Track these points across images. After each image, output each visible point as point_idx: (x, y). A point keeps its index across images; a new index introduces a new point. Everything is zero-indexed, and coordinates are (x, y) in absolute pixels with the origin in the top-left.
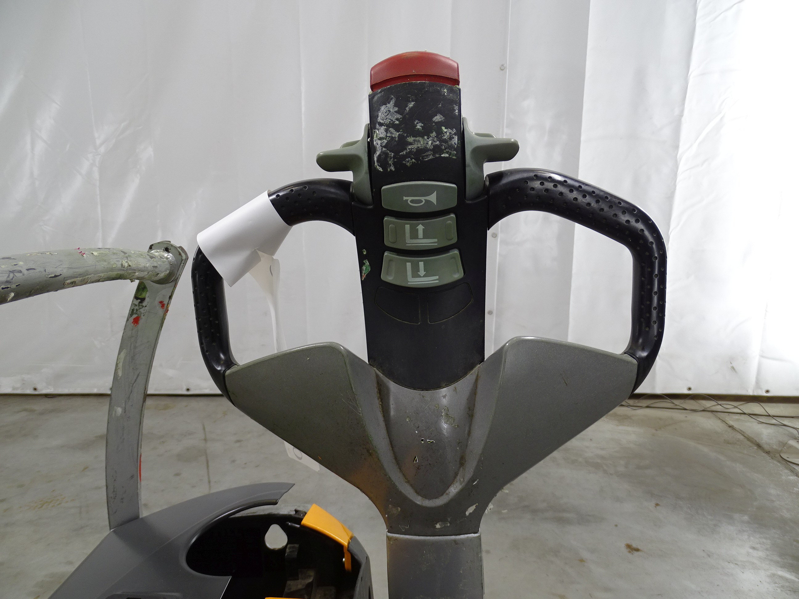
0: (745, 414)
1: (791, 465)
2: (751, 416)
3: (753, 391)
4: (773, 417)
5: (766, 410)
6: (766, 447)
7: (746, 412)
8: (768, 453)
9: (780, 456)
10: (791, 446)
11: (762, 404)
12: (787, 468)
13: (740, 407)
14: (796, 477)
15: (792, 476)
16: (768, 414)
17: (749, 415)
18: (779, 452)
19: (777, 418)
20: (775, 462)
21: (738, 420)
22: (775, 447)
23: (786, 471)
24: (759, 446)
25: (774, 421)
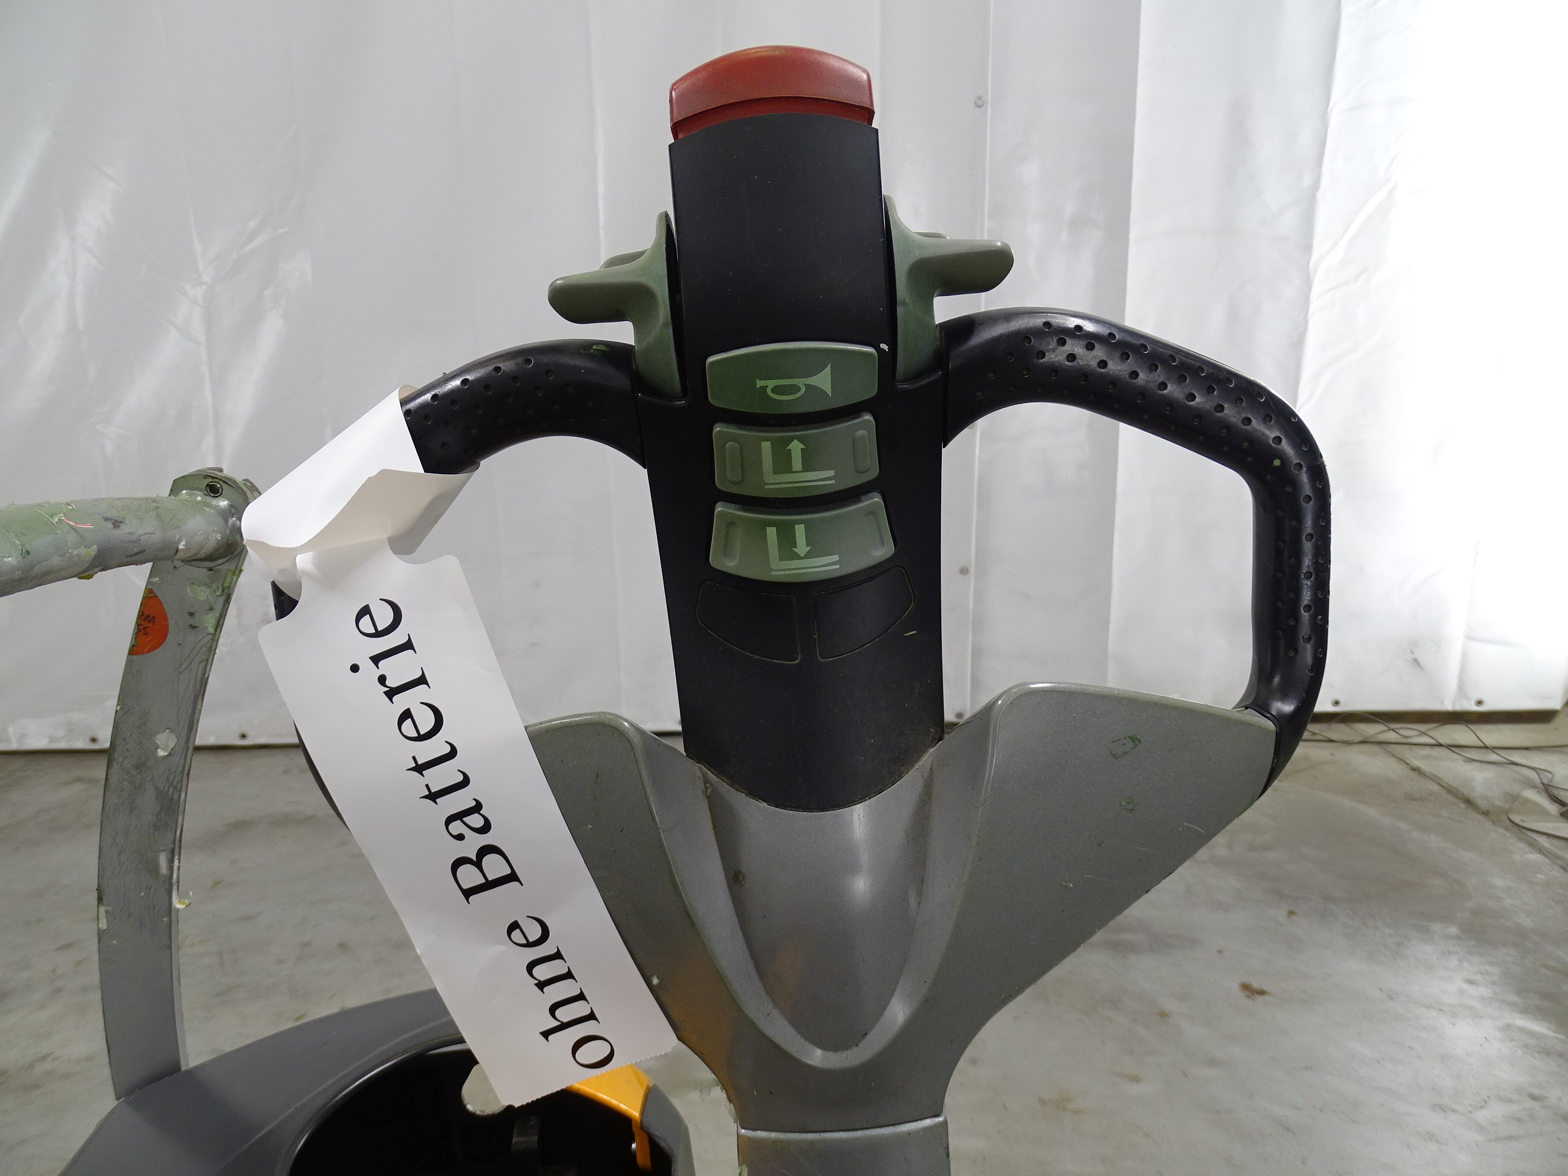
0: (1440, 745)
1: (1529, 833)
2: (1453, 749)
3: (1454, 704)
4: (1493, 749)
5: (1480, 737)
6: (1483, 804)
7: (1442, 741)
8: (1486, 813)
9: (1509, 818)
10: (1527, 801)
11: (1471, 726)
12: (1521, 840)
13: (1432, 733)
14: (1539, 856)
15: (1531, 853)
16: (1480, 744)
17: (1450, 747)
18: (1506, 812)
19: (1502, 753)
20: (1500, 830)
21: (1427, 757)
22: (1497, 803)
23: (1521, 845)
24: (1469, 802)
25: (1494, 757)
